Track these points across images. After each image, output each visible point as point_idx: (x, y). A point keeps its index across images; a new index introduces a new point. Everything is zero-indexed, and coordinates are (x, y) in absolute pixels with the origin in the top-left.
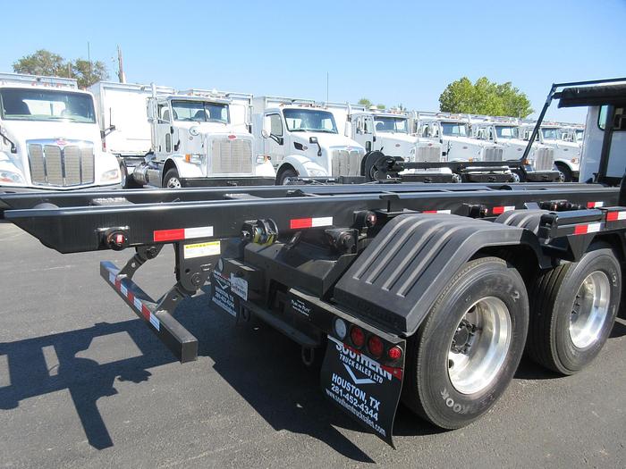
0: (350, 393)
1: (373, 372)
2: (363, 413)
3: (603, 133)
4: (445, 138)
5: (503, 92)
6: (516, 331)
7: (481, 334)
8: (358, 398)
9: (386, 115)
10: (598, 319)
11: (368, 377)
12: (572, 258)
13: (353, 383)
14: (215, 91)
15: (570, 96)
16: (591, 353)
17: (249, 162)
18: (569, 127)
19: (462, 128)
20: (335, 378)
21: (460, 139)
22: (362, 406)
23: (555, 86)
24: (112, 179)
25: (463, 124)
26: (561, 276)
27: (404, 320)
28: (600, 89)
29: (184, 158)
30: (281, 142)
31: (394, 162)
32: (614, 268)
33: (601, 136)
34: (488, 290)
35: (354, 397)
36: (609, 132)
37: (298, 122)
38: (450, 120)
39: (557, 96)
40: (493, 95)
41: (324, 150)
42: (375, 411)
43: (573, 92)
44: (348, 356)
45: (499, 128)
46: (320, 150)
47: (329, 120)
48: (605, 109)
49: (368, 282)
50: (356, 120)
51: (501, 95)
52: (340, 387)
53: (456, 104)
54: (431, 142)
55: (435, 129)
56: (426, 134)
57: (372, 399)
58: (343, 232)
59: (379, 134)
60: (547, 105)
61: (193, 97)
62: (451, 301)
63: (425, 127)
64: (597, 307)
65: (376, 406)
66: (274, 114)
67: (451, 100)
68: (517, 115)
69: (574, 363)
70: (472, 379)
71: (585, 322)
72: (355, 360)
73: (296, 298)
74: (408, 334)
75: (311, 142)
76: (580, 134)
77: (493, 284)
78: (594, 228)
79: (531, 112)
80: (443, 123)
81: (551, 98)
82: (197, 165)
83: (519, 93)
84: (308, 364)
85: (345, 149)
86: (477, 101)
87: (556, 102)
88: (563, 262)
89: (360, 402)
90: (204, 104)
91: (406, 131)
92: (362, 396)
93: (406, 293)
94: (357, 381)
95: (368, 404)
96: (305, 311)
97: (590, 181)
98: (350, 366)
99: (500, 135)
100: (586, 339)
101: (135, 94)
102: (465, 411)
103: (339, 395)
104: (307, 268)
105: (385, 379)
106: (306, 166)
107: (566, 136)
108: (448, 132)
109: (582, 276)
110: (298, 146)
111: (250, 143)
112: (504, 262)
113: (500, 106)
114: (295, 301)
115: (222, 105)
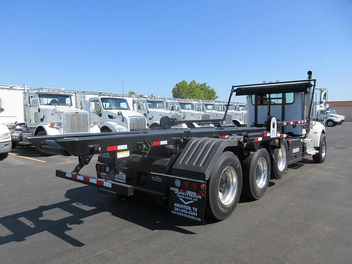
0: (183, 209)
1: (193, 198)
2: (190, 215)
3: (254, 106)
4: (182, 111)
5: (203, 87)
6: (239, 180)
7: (226, 183)
8: (187, 210)
9: (153, 100)
10: (265, 176)
11: (190, 200)
12: (254, 150)
13: (184, 204)
14: (63, 89)
15: (239, 91)
16: (264, 190)
17: (86, 126)
18: (236, 104)
19: (190, 105)
20: (175, 205)
21: (189, 111)
22: (189, 213)
23: (233, 87)
24: (6, 138)
25: (190, 104)
26: (251, 159)
27: (205, 174)
28: (251, 88)
29: (49, 124)
30: (100, 115)
31: (174, 120)
32: (268, 156)
33: (253, 108)
34: (229, 163)
35: (185, 209)
36: (256, 105)
37: (108, 105)
38: (184, 102)
39: (235, 91)
40: (198, 89)
41: (125, 118)
42: (195, 212)
43: (241, 89)
44: (181, 194)
45: (206, 105)
46: (123, 118)
47: (125, 103)
48: (254, 96)
49: (186, 164)
50: (138, 103)
51: (202, 89)
52: (179, 208)
53: (181, 94)
54: (177, 113)
55: (177, 106)
56: (172, 109)
57: (194, 208)
58: (171, 147)
59: (150, 110)
60: (231, 95)
61: (51, 92)
62: (218, 167)
63: (172, 105)
64: (263, 172)
65: (196, 210)
66: (96, 101)
67: (178, 92)
68: (211, 99)
69: (259, 194)
70: (226, 200)
71: (260, 178)
72: (184, 195)
73: (154, 175)
74: (207, 179)
75: (119, 114)
76: (241, 107)
77: (230, 161)
78: (260, 139)
79: (217, 97)
80: (180, 103)
81: (232, 92)
82: (57, 128)
83: (211, 88)
84: (161, 203)
85: (136, 117)
86: (190, 92)
87: (234, 93)
88: (251, 153)
89: (188, 211)
90: (58, 96)
91: (163, 108)
92: (189, 208)
93: (203, 165)
94: (186, 203)
95: (192, 211)
96: (159, 180)
97: (252, 126)
98: (182, 198)
99: (207, 109)
100: (262, 185)
101: (7, 91)
102: (225, 212)
103: (178, 211)
104: (157, 162)
105: (199, 199)
106: (116, 127)
107: (235, 108)
108: (183, 108)
109: (257, 159)
110: (111, 117)
111: (86, 116)
112: (233, 153)
113: (202, 94)
114: (154, 177)
115: (67, 96)
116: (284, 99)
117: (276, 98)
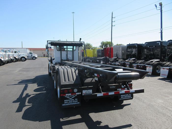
116: (73, 49)
117: (70, 48)
